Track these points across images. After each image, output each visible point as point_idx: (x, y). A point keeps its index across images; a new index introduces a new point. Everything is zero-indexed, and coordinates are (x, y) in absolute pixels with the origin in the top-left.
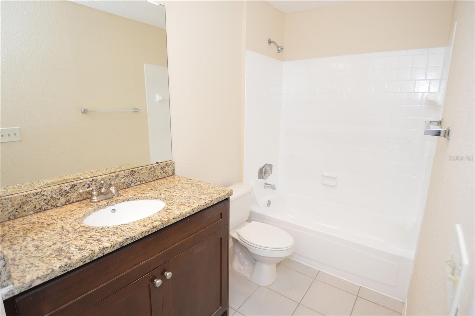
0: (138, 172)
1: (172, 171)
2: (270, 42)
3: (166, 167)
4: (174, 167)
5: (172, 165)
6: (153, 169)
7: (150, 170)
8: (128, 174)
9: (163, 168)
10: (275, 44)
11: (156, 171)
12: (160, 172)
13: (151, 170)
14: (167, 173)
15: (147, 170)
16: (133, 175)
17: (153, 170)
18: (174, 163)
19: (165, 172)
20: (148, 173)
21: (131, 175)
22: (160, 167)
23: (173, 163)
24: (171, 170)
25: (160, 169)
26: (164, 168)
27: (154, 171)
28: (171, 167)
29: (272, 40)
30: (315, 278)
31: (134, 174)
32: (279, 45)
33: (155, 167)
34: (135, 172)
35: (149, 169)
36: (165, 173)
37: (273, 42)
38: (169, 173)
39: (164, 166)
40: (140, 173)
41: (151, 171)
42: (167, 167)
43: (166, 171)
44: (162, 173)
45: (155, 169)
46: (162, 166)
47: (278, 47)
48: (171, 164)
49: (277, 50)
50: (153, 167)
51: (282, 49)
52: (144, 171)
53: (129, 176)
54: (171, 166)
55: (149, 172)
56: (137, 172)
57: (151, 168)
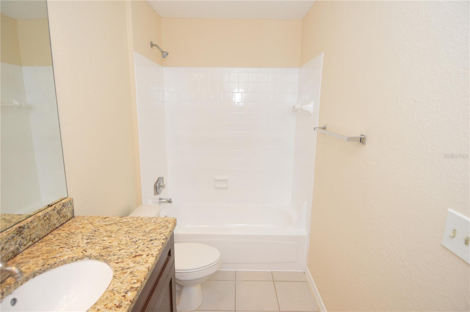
0: (28, 227)
1: (71, 212)
2: (152, 45)
3: (63, 209)
4: (73, 206)
5: (71, 204)
6: (47, 217)
7: (43, 218)
8: (14, 235)
9: (59, 211)
10: (159, 48)
11: (52, 218)
12: (56, 217)
13: (45, 218)
14: (65, 217)
15: (40, 220)
16: (22, 233)
17: (48, 218)
18: (73, 201)
19: (62, 216)
20: (42, 224)
21: (18, 235)
22: (56, 211)
23: (71, 200)
24: (69, 211)
25: (56, 213)
26: (61, 210)
27: (49, 219)
28: (70, 207)
29: (154, 43)
30: (236, 280)
31: (22, 231)
32: (164, 50)
34: (24, 228)
35: (42, 217)
36: (62, 218)
37: (155, 45)
38: (67, 216)
39: (61, 209)
40: (31, 227)
42: (64, 209)
43: (64, 215)
44: (59, 218)
45: (50, 215)
46: (59, 209)
47: (162, 52)
49: (162, 55)
50: (48, 213)
51: (167, 54)
52: (35, 224)
53: (15, 238)
54: (69, 206)
55: (43, 222)
56: (26, 227)
57: (44, 216)
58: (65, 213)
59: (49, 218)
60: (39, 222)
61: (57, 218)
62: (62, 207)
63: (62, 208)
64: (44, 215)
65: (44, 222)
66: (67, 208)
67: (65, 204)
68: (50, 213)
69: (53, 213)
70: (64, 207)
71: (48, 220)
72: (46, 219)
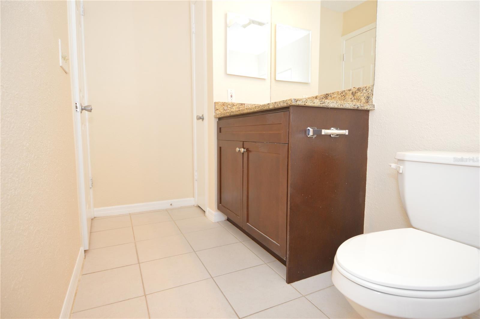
1: (366, 98)
3: (358, 93)
5: (366, 90)
6: (344, 94)
7: (341, 94)
8: (323, 97)
9: (354, 93)
11: (347, 97)
12: (351, 97)
13: (342, 94)
14: (359, 100)
15: (338, 94)
17: (344, 95)
19: (356, 98)
20: (339, 98)
21: (325, 98)
22: (351, 92)
24: (364, 97)
25: (351, 94)
26: (355, 93)
27: (345, 96)
28: (364, 93)
33: (346, 91)
34: (329, 96)
35: (340, 93)
36: (356, 100)
38: (361, 100)
39: (355, 92)
40: (332, 97)
41: (342, 96)
42: (359, 93)
43: (358, 97)
44: (353, 99)
45: (346, 94)
46: (354, 91)
48: (365, 90)
50: (344, 91)
52: (335, 96)
54: (364, 91)
55: (340, 96)
56: (330, 95)
58: (359, 97)
60: (338, 95)
63: (357, 92)
64: (341, 92)
66: (361, 92)
67: (361, 88)
68: (346, 92)
69: (349, 93)
70: (359, 91)
71: (344, 97)
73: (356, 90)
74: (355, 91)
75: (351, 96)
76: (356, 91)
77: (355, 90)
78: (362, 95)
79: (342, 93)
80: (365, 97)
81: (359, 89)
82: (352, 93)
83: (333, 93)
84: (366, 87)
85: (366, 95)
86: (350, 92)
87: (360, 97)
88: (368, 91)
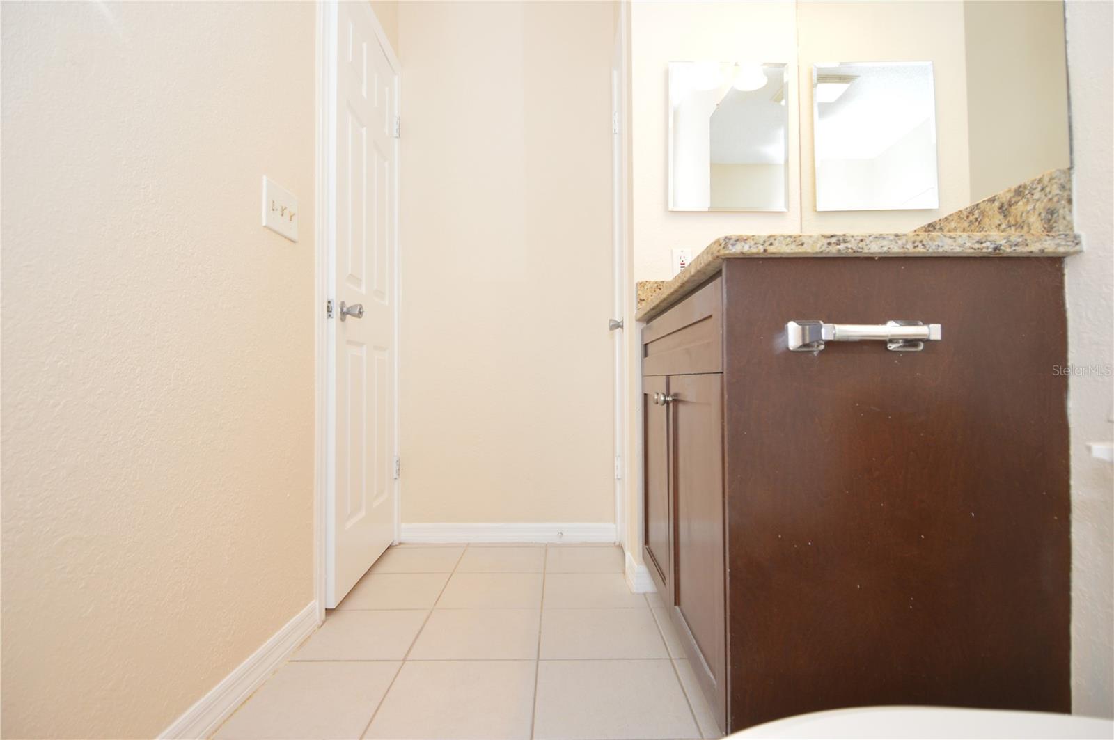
1: (1043, 215)
3: (1016, 203)
5: (1043, 189)
6: (976, 215)
7: (968, 217)
9: (1006, 206)
11: (986, 221)
12: (997, 222)
13: (971, 218)
14: (1022, 228)
15: (961, 218)
17: (976, 219)
19: (1013, 222)
20: (964, 230)
22: (997, 204)
24: (1037, 213)
25: (996, 211)
26: (1010, 205)
27: (980, 222)
28: (1038, 200)
33: (982, 206)
35: (965, 213)
36: (1013, 228)
38: (1029, 225)
39: (1010, 201)
41: (971, 221)
42: (1020, 203)
43: (1019, 219)
44: (1003, 227)
45: (983, 213)
46: (1004, 200)
48: (1039, 188)
50: (977, 205)
54: (1037, 196)
56: (938, 227)
57: (970, 213)
58: (1021, 216)
59: (979, 219)
60: (959, 223)
61: (999, 225)
62: (1014, 197)
63: (1013, 200)
64: (969, 210)
65: (969, 226)
66: (1028, 201)
67: (1025, 187)
68: (982, 209)
69: (990, 210)
70: (1020, 198)
71: (977, 223)
72: (974, 220)
73: (1012, 194)
74: (1008, 198)
75: (998, 218)
76: (1010, 198)
77: (1009, 195)
78: (1029, 207)
79: (971, 212)
80: (1040, 214)
81: (1019, 192)
82: (1001, 208)
83: (946, 219)
84: (1040, 180)
85: (1043, 205)
86: (993, 205)
87: (1024, 215)
88: (1050, 192)
